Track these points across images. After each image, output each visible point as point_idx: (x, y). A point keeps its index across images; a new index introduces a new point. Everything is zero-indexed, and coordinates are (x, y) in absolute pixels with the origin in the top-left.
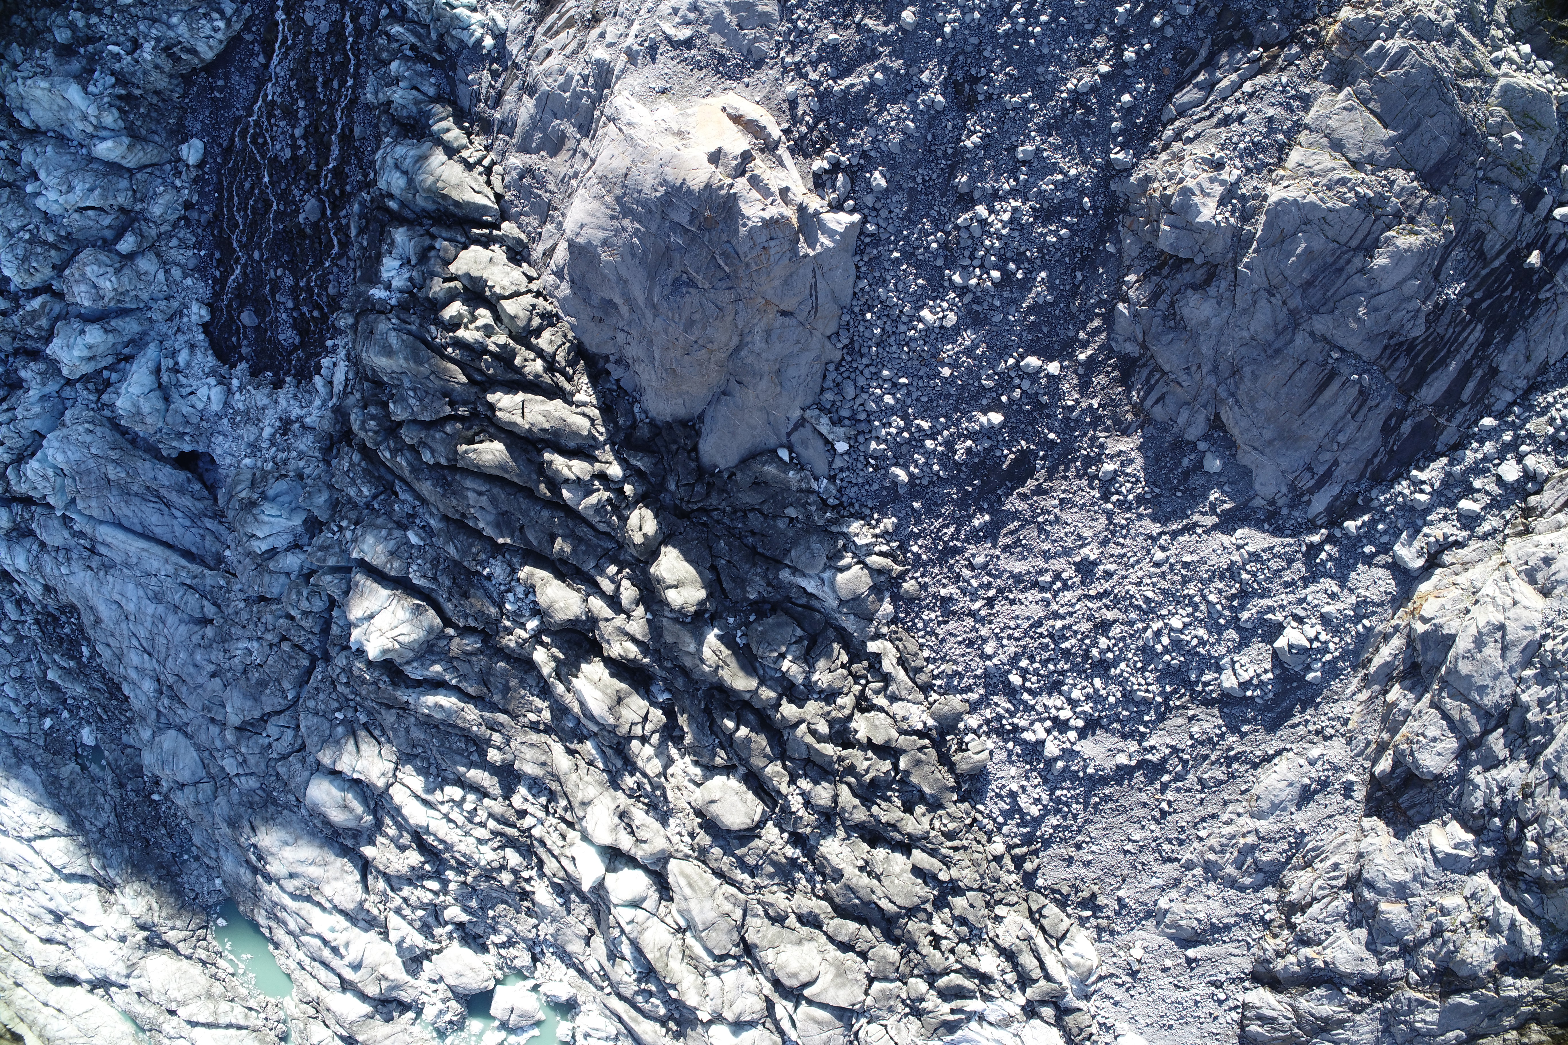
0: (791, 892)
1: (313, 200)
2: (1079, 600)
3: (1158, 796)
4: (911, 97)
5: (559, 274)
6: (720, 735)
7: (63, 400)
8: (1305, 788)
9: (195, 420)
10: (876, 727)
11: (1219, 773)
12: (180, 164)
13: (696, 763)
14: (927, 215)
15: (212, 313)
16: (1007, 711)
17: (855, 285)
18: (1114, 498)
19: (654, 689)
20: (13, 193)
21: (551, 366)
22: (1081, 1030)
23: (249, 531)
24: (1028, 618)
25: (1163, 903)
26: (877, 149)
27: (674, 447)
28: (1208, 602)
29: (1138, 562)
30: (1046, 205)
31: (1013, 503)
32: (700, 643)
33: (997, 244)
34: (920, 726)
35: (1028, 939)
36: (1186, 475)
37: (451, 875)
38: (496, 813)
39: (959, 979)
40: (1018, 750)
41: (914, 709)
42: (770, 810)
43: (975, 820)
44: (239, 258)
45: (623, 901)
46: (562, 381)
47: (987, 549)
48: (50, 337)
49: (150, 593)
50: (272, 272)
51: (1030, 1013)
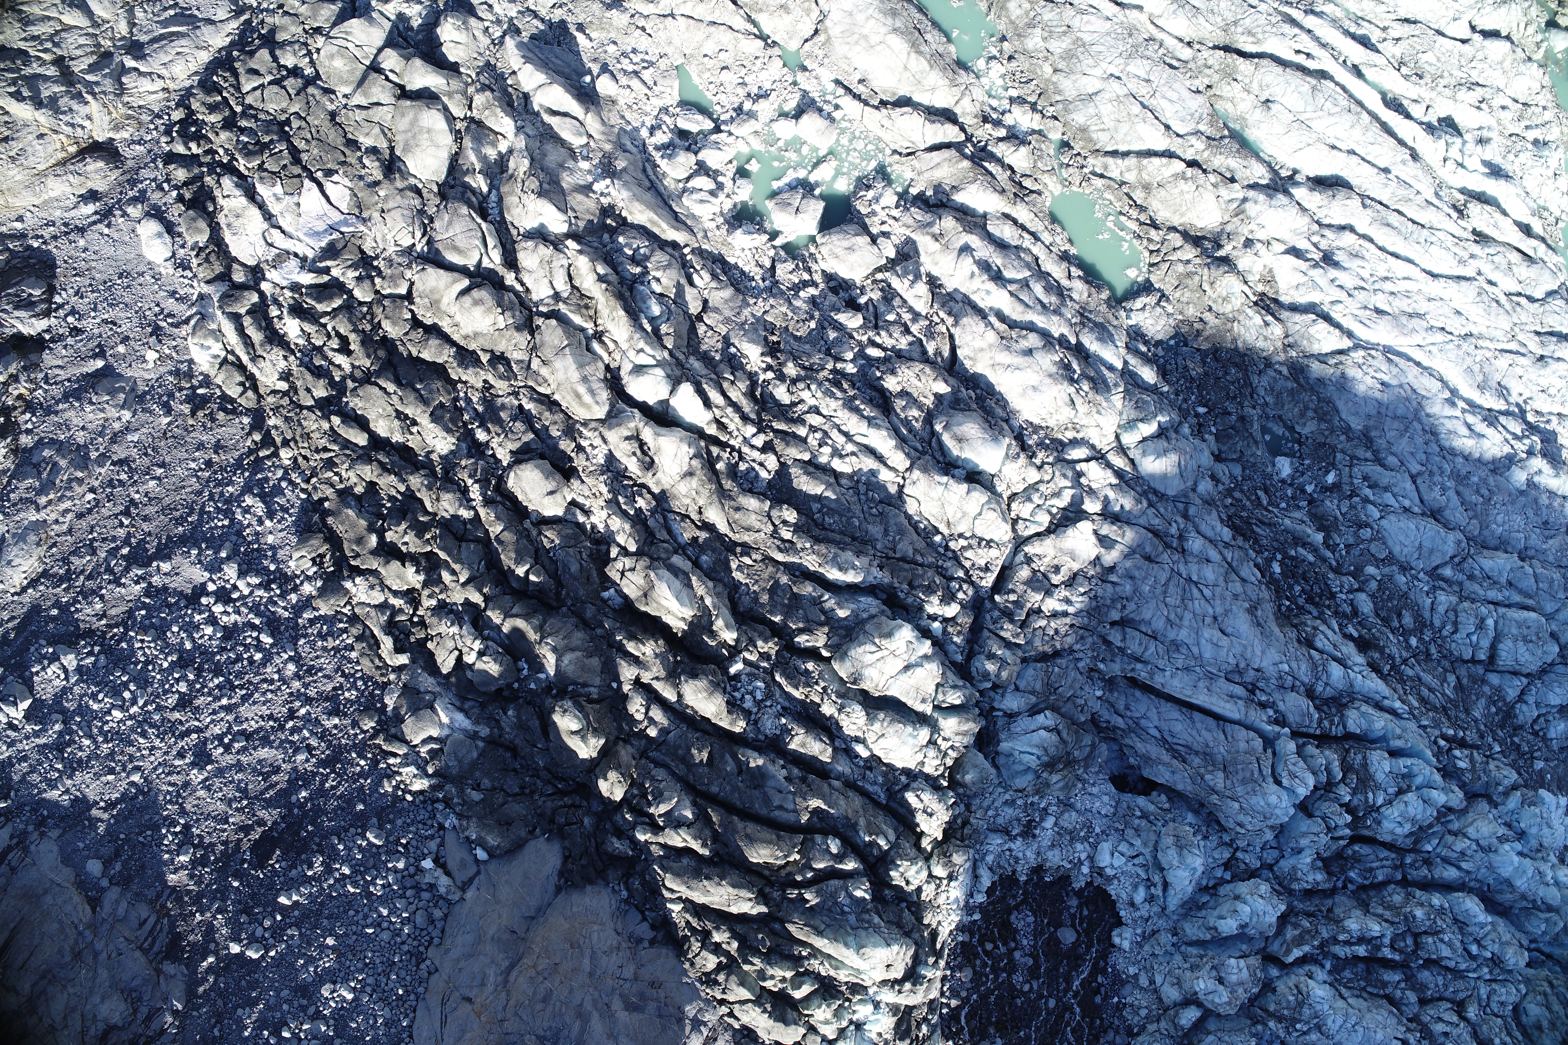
0: (488, 387)
2: (207, 727)
3: (132, 531)
5: (697, 1024)
6: (547, 562)
7: (1279, 847)
9: (1130, 832)
10: (399, 577)
11: (77, 562)
13: (579, 526)
15: (1110, 937)
16: (275, 603)
17: (413, 1021)
18: (178, 829)
19: (618, 605)
21: (705, 935)
22: (207, 260)
23: (1054, 737)
24: (254, 703)
25: (127, 415)
27: (583, 862)
28: (90, 736)
29: (155, 770)
31: (269, 816)
32: (558, 666)
34: (358, 580)
35: (255, 358)
36: (117, 855)
37: (851, 369)
38: (796, 446)
39: (321, 307)
40: (265, 563)
41: (364, 598)
42: (501, 481)
43: (308, 481)
44: (1074, 997)
45: (651, 371)
46: (695, 923)
47: (295, 769)
48: (1283, 920)
49: (1184, 651)
50: (1035, 987)
51: (256, 273)
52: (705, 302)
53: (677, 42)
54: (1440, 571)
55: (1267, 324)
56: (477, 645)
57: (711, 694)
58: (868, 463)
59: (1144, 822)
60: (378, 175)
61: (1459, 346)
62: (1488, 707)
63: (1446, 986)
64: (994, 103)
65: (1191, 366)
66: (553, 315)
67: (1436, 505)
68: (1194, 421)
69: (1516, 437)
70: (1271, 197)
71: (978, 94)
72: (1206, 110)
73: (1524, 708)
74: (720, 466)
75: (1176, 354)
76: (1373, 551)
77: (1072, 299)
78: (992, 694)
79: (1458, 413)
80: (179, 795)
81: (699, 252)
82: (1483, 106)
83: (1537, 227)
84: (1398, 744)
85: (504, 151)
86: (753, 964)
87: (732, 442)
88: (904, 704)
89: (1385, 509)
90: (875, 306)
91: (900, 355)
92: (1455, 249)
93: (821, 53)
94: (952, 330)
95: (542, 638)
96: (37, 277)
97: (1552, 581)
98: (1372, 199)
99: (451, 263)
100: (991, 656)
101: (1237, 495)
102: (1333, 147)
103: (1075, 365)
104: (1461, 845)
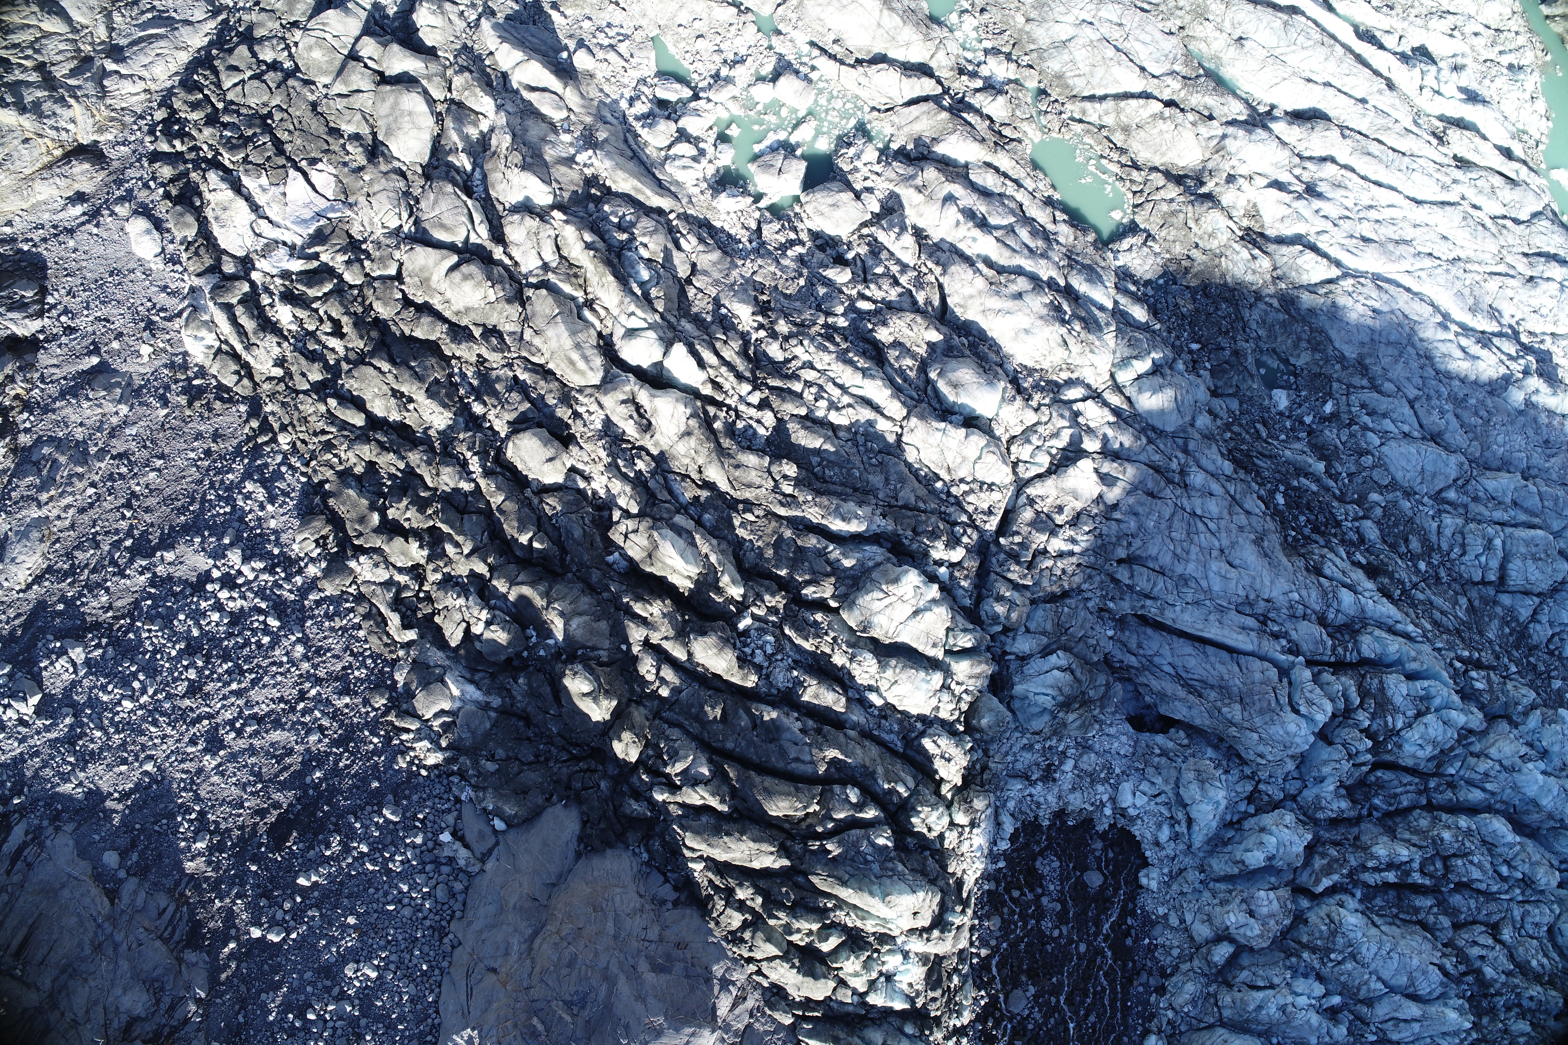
0: (482, 360)
1: (1016, 1010)
2: (218, 713)
3: (134, 523)
5: (726, 983)
6: (549, 529)
7: (1299, 780)
9: (1150, 771)
10: (403, 553)
11: (81, 556)
12: (1169, 1031)
13: (581, 492)
15: (1137, 879)
16: (281, 587)
17: (438, 996)
18: (194, 816)
19: (624, 563)
20: (1354, 994)
21: (729, 893)
22: (196, 254)
23: (1068, 677)
24: (264, 686)
25: (124, 409)
27: (602, 826)
28: (101, 728)
29: (168, 758)
31: (284, 798)
32: (565, 630)
34: (362, 559)
35: (248, 347)
36: (133, 846)
37: (842, 322)
38: (793, 401)
39: (312, 292)
40: (269, 547)
41: (369, 577)
42: (500, 451)
43: (307, 465)
44: (1105, 941)
45: (643, 334)
46: (717, 881)
47: (308, 750)
48: (1310, 849)
49: (1193, 585)
50: (1065, 932)
51: (246, 263)
52: (694, 265)
53: (651, 13)
54: (1444, 495)
55: (1254, 258)
56: (484, 615)
57: (721, 650)
58: (866, 414)
59: (1164, 760)
60: (362, 160)
61: (1448, 270)
62: (1501, 628)
63: (1478, 909)
64: (969, 55)
65: (1182, 303)
66: (543, 284)
67: (1436, 429)
68: (1188, 357)
69: (1511, 358)
70: (1250, 132)
71: (953, 47)
72: (1180, 51)
73: (1538, 627)
74: (717, 425)
75: (1166, 293)
76: (1376, 478)
77: (1058, 243)
78: (1003, 638)
79: (1451, 336)
80: (193, 782)
81: (685, 217)
82: (1456, 33)
83: (1518, 150)
84: (1413, 666)
85: (485, 130)
86: (779, 919)
87: (728, 401)
88: (915, 651)
89: (1385, 436)
90: (862, 261)
91: (890, 306)
92: (1437, 175)
93: (794, 16)
94: (941, 280)
95: (549, 603)
96: (29, 279)
97: (1556, 499)
98: (1351, 130)
99: (439, 241)
100: (1000, 599)
101: (1236, 428)
102: (1309, 80)
103: (1066, 307)
104: (1483, 766)
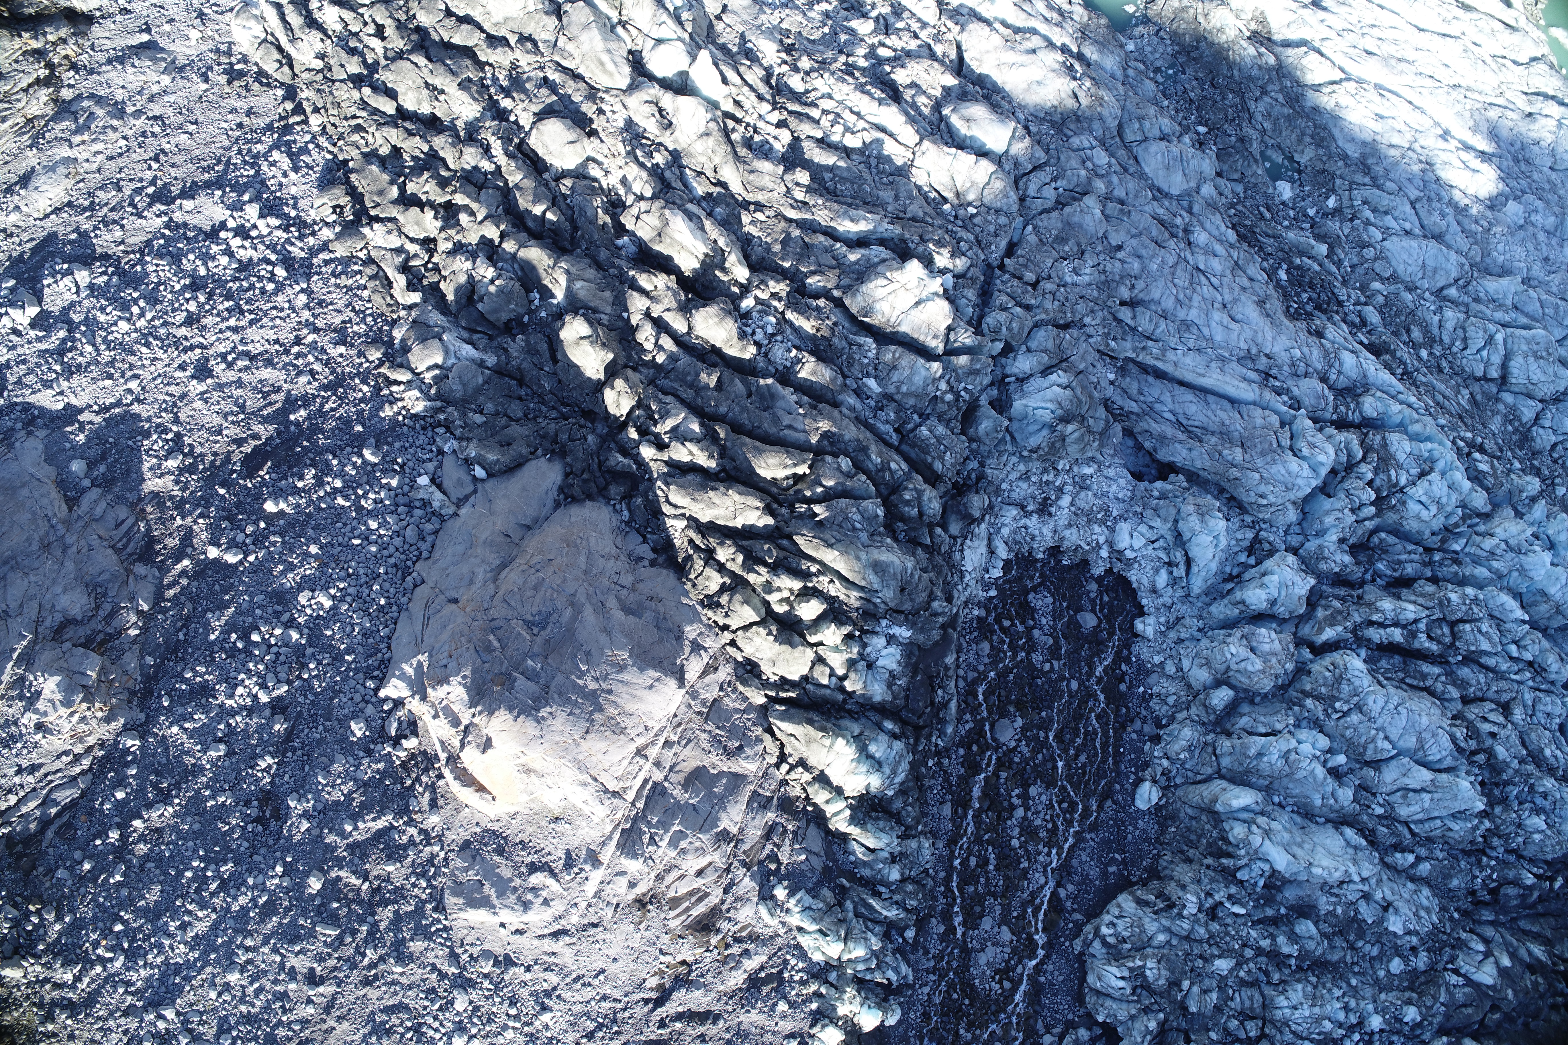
0: (514, 66)
1: (1003, 740)
2: (212, 345)
3: (159, 174)
4: (320, 806)
5: (697, 647)
6: (564, 206)
7: (1303, 533)
8: (24, 186)
9: (1148, 513)
10: (417, 223)
11: (102, 196)
12: (1163, 782)
13: (595, 180)
14: (316, 694)
15: (1132, 626)
16: (293, 244)
17: (393, 631)
18: (170, 436)
19: (633, 249)
20: (1360, 754)
21: (709, 555)
23: (1068, 392)
24: (262, 327)
25: (166, 80)
26: (357, 758)
27: (585, 476)
28: (93, 345)
29: (154, 379)
30: (203, 701)
31: (265, 431)
32: (569, 289)
33: (251, 665)
34: (376, 226)
35: (294, 41)
36: (103, 458)
37: (863, 63)
38: (809, 124)
40: (286, 210)
41: (380, 242)
42: (523, 141)
43: (335, 145)
44: (1098, 683)
45: (672, 45)
46: (698, 541)
47: (296, 390)
48: (1312, 596)
49: (1195, 331)
52: (725, 6)
54: (1445, 292)
55: (1260, 52)
56: (490, 272)
57: (723, 321)
59: (1163, 501)
61: (1448, 93)
62: (1504, 424)
63: (1488, 684)
65: (1190, 88)
67: (1437, 231)
68: (1196, 137)
73: (1541, 431)
74: (735, 136)
75: (1175, 82)
76: (1378, 270)
78: (1003, 360)
79: (1452, 148)
80: (175, 405)
84: (1416, 428)
86: (759, 575)
87: (747, 118)
88: (916, 340)
90: (885, 18)
91: (909, 54)
94: (959, 37)
95: (556, 261)
97: (1557, 308)
100: (1003, 308)
101: (1240, 207)
103: (1077, 66)
104: (1488, 543)
